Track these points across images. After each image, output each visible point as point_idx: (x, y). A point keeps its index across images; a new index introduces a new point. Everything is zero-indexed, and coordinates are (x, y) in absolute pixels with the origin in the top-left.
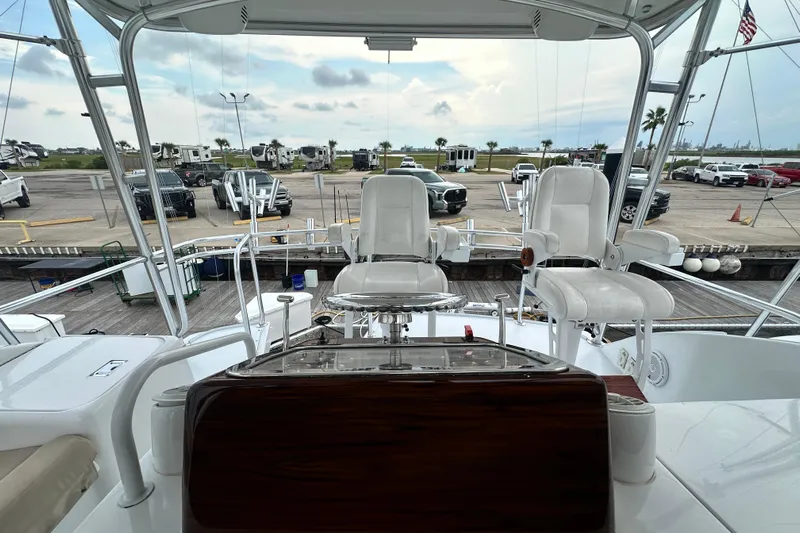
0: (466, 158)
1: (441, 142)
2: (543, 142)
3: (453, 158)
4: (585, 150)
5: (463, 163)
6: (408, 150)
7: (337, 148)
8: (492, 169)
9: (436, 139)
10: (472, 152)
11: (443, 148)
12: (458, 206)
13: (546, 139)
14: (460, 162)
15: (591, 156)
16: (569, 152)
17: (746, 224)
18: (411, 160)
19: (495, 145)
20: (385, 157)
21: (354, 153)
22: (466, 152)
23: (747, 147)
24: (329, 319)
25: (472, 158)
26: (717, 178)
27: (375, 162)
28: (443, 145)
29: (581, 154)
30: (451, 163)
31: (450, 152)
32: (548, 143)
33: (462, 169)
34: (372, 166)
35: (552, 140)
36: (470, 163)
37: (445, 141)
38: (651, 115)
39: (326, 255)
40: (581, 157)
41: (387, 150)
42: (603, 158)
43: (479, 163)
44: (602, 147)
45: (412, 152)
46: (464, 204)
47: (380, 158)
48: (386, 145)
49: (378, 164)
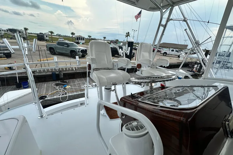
0: (82, 40)
1: (73, 34)
3: (77, 40)
4: (113, 41)
5: (81, 42)
6: (59, 35)
7: (28, 31)
9: (71, 32)
10: (84, 38)
11: (74, 36)
12: (85, 55)
13: (104, 37)
14: (80, 41)
15: (115, 42)
16: (110, 41)
18: (62, 39)
19: (91, 37)
20: (52, 37)
21: (37, 34)
22: (82, 38)
24: (46, 97)
25: (84, 40)
27: (47, 38)
28: (74, 35)
30: (77, 41)
31: (76, 37)
33: (81, 43)
34: (46, 40)
35: (106, 37)
36: (83, 42)
37: (74, 34)
38: (127, 34)
39: (37, 73)
40: (113, 42)
41: (52, 34)
42: (118, 43)
43: (87, 42)
44: (117, 40)
45: (61, 36)
46: (87, 54)
47: (49, 37)
48: (52, 32)
49: (49, 39)
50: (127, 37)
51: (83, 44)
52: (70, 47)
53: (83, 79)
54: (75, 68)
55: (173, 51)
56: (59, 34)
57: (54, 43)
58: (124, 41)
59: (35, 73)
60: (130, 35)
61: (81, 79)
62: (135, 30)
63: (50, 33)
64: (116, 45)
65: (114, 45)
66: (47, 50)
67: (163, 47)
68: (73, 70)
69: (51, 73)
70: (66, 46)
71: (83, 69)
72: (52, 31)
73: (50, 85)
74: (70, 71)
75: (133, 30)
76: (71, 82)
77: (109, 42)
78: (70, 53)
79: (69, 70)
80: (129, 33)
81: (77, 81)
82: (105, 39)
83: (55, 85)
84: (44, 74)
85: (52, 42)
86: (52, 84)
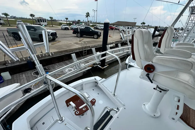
0: (44, 22)
1: (32, 15)
2: (66, 18)
3: (39, 21)
8: (53, 26)
9: (30, 14)
10: (45, 20)
11: (34, 18)
12: (55, 38)
14: (42, 23)
15: (77, 23)
17: (111, 37)
18: (21, 22)
20: (8, 20)
22: (43, 20)
23: (100, 22)
24: (31, 89)
25: (46, 22)
26: (101, 28)
28: (33, 17)
29: (75, 22)
30: (39, 23)
31: (37, 19)
32: (67, 19)
33: (43, 25)
35: (68, 18)
36: (46, 23)
37: (34, 15)
38: (87, 14)
39: (10, 64)
40: (75, 23)
41: (7, 17)
42: (80, 23)
43: (48, 24)
44: (79, 21)
45: (17, 18)
46: (57, 37)
47: (4, 20)
48: (6, 15)
49: (4, 23)
50: (87, 17)
51: (45, 26)
52: (37, 31)
53: (61, 63)
54: (51, 53)
55: (128, 28)
56: (14, 16)
57: (12, 26)
58: (83, 21)
59: (6, 64)
60: (90, 15)
61: (60, 63)
62: (95, 11)
63: (4, 16)
64: (79, 26)
65: (78, 25)
66: (10, 36)
67: (119, 25)
68: (50, 55)
69: (25, 62)
70: (33, 30)
71: (60, 54)
72: (6, 13)
73: (29, 75)
74: (47, 57)
75: (93, 10)
76: (51, 68)
77: (71, 22)
78: (39, 37)
79: (45, 56)
80: (88, 13)
81: (56, 66)
82: (67, 20)
83: (35, 74)
84: (18, 64)
85: (10, 26)
86: (31, 74)
